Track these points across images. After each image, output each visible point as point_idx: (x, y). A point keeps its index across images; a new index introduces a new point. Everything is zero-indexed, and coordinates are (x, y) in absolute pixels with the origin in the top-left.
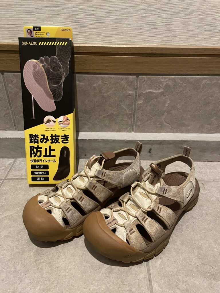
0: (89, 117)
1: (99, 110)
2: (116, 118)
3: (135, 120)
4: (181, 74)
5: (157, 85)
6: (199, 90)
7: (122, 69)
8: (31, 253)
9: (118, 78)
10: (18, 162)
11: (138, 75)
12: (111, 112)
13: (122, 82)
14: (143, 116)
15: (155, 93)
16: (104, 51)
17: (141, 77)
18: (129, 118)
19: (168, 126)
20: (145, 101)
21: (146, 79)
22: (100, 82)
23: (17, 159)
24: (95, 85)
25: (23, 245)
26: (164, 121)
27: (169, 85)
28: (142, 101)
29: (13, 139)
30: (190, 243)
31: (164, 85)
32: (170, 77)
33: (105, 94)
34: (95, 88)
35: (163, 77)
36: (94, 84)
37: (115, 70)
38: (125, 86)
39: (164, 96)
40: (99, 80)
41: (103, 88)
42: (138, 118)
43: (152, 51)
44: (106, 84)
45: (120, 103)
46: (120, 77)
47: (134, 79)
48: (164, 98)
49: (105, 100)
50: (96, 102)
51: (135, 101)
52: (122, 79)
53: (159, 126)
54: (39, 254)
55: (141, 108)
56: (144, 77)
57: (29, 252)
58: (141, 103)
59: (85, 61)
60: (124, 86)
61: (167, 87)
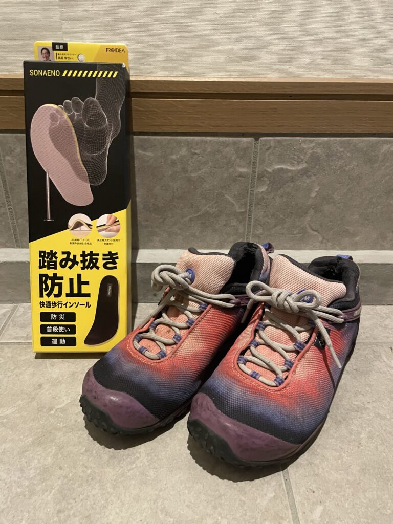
0: (162, 220)
1: (181, 205)
2: (215, 222)
3: (252, 226)
4: (342, 134)
5: (294, 155)
6: (376, 165)
7: (226, 125)
8: (48, 496)
9: (219, 142)
10: (21, 309)
11: (257, 136)
12: (205, 208)
13: (227, 149)
14: (267, 216)
15: (290, 171)
16: (192, 90)
17: (264, 140)
18: (240, 222)
19: (316, 235)
20: (272, 187)
21: (272, 144)
22: (184, 151)
23: (19, 304)
24: (174, 157)
25: (32, 478)
26: (308, 226)
27: (318, 154)
28: (267, 187)
29: (12, 263)
30: (379, 468)
31: (309, 155)
32: (320, 140)
33: (193, 175)
34: (174, 163)
35: (306, 140)
36: (172, 154)
37: (213, 126)
38: (233, 158)
39: (308, 177)
40: (182, 146)
41: (190, 162)
42: (257, 220)
43: (285, 88)
44: (196, 153)
45: (223, 192)
46: (222, 141)
47: (250, 143)
48: (308, 181)
49: (193, 187)
50: (175, 190)
51: (251, 188)
52: (227, 145)
53: (299, 236)
54: (64, 499)
55: (264, 200)
56: (270, 140)
57: (44, 494)
58: (262, 192)
59: (155, 110)
60: (231, 157)
61: (315, 158)
